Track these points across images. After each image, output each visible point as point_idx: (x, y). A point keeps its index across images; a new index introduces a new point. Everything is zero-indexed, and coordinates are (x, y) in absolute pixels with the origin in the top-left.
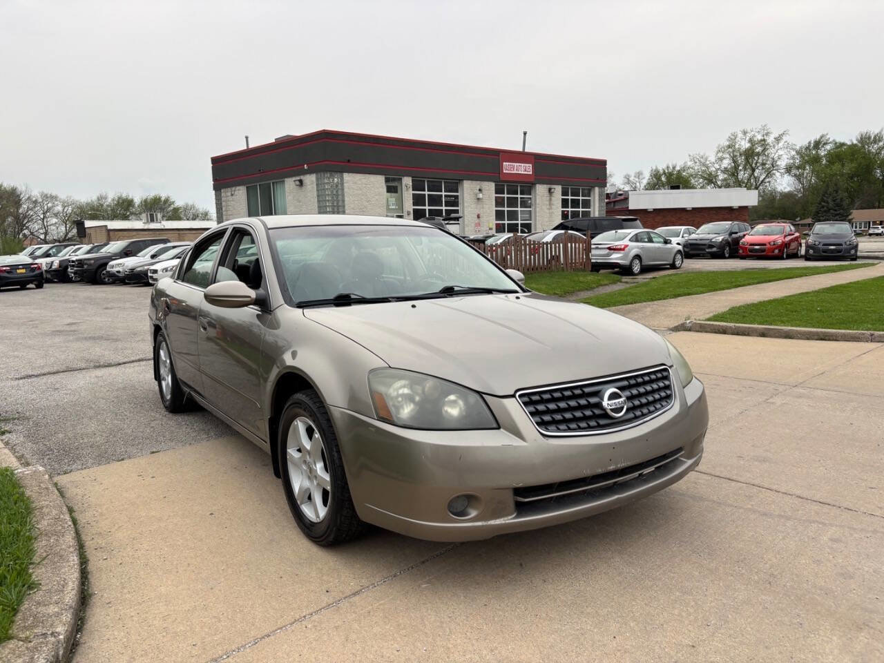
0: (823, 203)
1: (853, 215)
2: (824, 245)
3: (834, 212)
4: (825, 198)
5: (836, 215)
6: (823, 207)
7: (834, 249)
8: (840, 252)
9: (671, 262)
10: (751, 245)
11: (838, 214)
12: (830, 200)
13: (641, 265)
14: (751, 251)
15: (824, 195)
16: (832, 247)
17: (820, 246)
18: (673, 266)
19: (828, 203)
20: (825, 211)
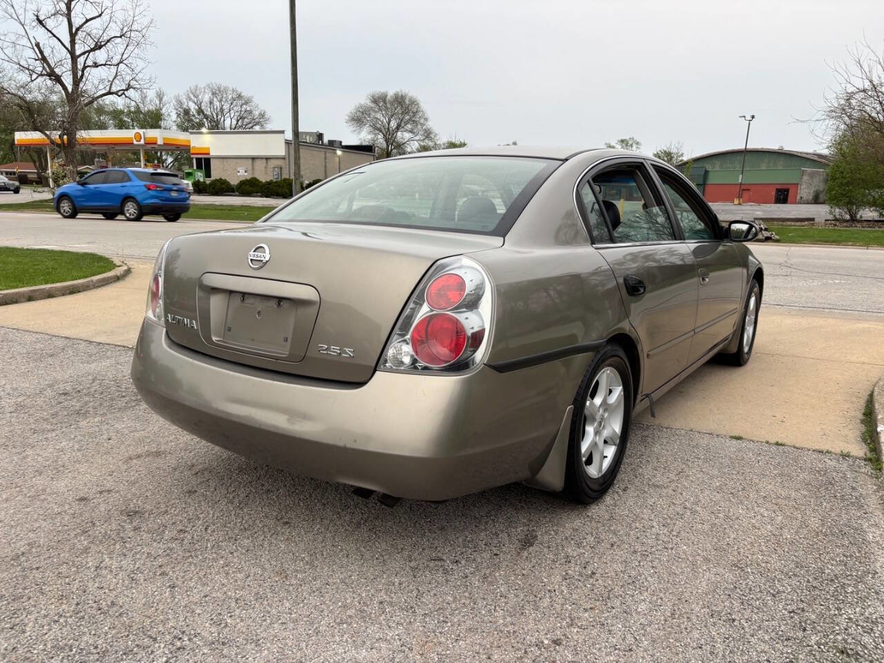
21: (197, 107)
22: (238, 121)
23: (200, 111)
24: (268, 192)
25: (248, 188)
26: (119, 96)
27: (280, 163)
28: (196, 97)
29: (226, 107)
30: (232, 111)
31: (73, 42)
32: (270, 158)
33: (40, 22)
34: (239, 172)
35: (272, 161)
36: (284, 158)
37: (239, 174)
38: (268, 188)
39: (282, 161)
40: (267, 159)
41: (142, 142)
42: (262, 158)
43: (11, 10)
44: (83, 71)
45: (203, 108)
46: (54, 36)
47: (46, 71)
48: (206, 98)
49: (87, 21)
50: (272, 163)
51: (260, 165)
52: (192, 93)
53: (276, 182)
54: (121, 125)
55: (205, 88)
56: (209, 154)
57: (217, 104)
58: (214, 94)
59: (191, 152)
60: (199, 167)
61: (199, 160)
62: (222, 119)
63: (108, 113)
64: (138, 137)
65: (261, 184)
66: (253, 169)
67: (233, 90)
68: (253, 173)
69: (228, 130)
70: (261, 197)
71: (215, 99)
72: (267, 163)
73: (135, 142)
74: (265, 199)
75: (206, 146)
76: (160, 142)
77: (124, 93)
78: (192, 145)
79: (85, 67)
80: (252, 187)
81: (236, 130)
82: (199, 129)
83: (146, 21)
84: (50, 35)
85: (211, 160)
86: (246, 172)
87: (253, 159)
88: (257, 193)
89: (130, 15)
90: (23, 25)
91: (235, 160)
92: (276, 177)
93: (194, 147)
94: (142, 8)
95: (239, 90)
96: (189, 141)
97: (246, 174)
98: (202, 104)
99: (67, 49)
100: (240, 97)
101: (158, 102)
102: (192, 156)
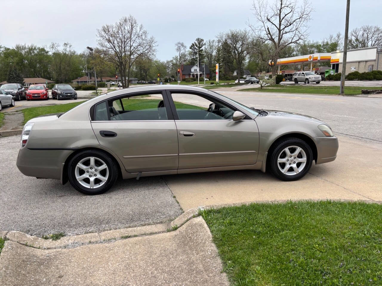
0: (11, 75)
1: (25, 80)
2: (66, 93)
3: (16, 79)
4: (11, 73)
5: (17, 80)
6: (11, 77)
7: (70, 95)
8: (72, 96)
9: (11, 104)
10: (33, 94)
11: (19, 80)
12: (13, 74)
13: (1, 106)
14: (34, 97)
15: (10, 72)
16: (69, 94)
17: (64, 94)
18: (11, 106)
19: (13, 75)
20: (12, 79)
21: (355, 38)
22: (376, 42)
23: (357, 40)
24: (362, 78)
25: (352, 77)
26: (295, 43)
27: (373, 63)
28: (356, 33)
29: (370, 36)
30: (373, 38)
31: (280, 25)
32: (368, 61)
33: (269, 20)
34: (351, 69)
35: (368, 62)
36: (375, 61)
37: (351, 70)
38: (362, 76)
39: (374, 62)
40: (366, 61)
41: (312, 59)
42: (364, 61)
43: (260, 18)
44: (282, 35)
45: (359, 38)
46: (273, 24)
47: (269, 38)
48: (361, 33)
49: (286, 15)
50: (369, 63)
51: (362, 65)
52: (354, 32)
53: (367, 73)
54: (320, 51)
55: (360, 29)
56: (338, 62)
57: (366, 35)
58: (364, 31)
59: (331, 62)
60: (333, 68)
61: (334, 65)
62: (367, 42)
63: (315, 47)
64: (310, 58)
65: (359, 74)
66: (359, 67)
67: (375, 27)
68: (358, 69)
69: (370, 47)
70: (358, 80)
71: (365, 33)
72: (366, 64)
73: (309, 60)
74: (359, 81)
75: (338, 58)
76: (319, 59)
77: (296, 42)
78: (332, 58)
79: (283, 34)
80: (354, 76)
81: (374, 47)
82: (336, 51)
83: (309, 10)
84: (272, 24)
85: (339, 65)
86: (355, 69)
87: (359, 62)
88: (356, 78)
89: (303, 9)
90: (263, 22)
91: (350, 63)
92: (369, 70)
93: (332, 60)
94: (308, 5)
95: (378, 27)
96: (331, 57)
97: (355, 70)
98: (359, 36)
99: (278, 28)
100: (378, 30)
101: (337, 39)
102: (331, 63)
